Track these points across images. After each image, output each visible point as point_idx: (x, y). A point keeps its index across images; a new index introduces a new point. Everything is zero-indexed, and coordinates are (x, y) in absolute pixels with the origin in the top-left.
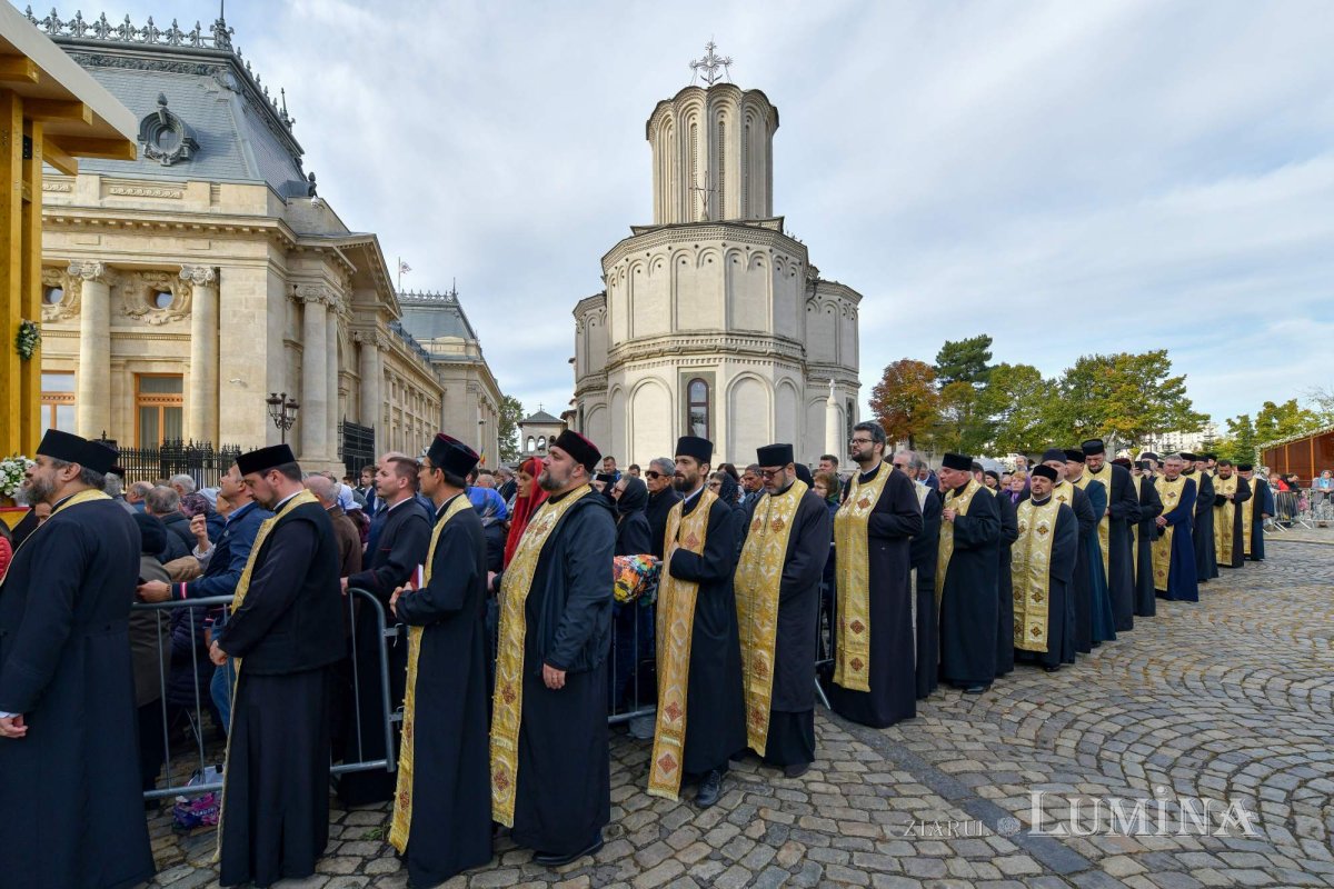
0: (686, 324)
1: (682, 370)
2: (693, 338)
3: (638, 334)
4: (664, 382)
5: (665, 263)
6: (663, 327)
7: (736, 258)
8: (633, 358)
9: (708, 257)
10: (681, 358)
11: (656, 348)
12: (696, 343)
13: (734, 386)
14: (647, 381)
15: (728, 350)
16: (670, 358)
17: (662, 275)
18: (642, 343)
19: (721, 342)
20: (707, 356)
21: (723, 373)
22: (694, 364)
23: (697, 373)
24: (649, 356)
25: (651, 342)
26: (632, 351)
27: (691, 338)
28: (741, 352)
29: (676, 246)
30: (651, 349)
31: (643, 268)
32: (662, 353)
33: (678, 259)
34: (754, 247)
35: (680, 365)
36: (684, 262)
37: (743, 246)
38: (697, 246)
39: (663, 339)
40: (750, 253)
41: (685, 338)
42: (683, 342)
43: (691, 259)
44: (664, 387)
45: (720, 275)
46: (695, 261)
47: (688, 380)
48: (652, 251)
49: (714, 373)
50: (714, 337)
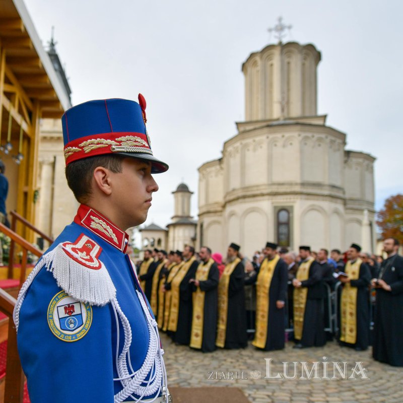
0: (277, 178)
1: (274, 205)
2: (281, 186)
3: (247, 184)
4: (263, 211)
5: (265, 146)
6: (263, 180)
7: (306, 142)
8: (244, 197)
9: (290, 142)
10: (274, 197)
12: (282, 189)
13: (305, 213)
14: (253, 210)
15: (301, 193)
16: (267, 197)
17: (262, 152)
18: (249, 189)
19: (297, 189)
21: (299, 206)
22: (282, 201)
23: (283, 206)
24: (254, 196)
25: (255, 188)
29: (271, 136)
30: (255, 192)
31: (251, 148)
32: (262, 195)
33: (273, 144)
34: (317, 136)
35: (273, 201)
36: (276, 145)
37: (309, 135)
38: (283, 136)
39: (263, 187)
40: (314, 139)
41: (276, 187)
42: (275, 189)
43: (280, 144)
45: (297, 153)
46: (282, 144)
47: (277, 210)
48: (257, 139)
49: (292, 207)
50: (294, 186)
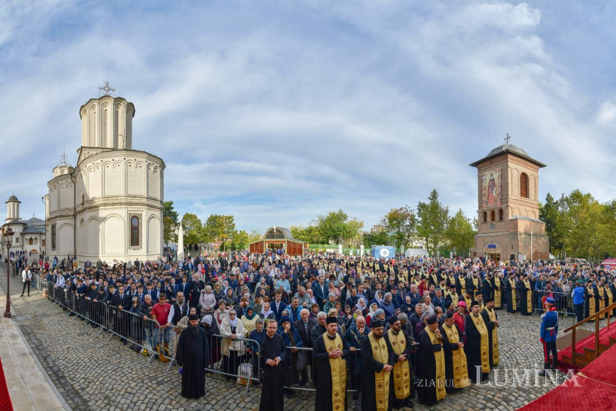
0: (131, 192)
1: (129, 212)
2: (134, 198)
3: (107, 194)
4: (121, 217)
5: (122, 165)
6: (121, 192)
7: (150, 167)
8: (105, 205)
9: (140, 165)
10: (129, 206)
11: (117, 201)
12: (135, 200)
13: (150, 219)
14: (112, 216)
15: (148, 205)
16: (124, 206)
17: (121, 169)
18: (109, 199)
19: (145, 201)
20: (139, 207)
21: (145, 214)
22: (134, 210)
23: (135, 214)
24: (114, 204)
25: (115, 198)
26: (104, 202)
27: (133, 198)
28: (152, 206)
29: (127, 158)
30: (114, 201)
31: (111, 165)
32: (121, 204)
33: (128, 164)
35: (128, 209)
36: (130, 166)
38: (136, 159)
39: (120, 198)
41: (131, 198)
42: (129, 200)
43: (133, 165)
44: (121, 219)
45: (145, 174)
46: (135, 166)
47: (131, 216)
48: (116, 159)
49: (142, 214)
50: (142, 199)
